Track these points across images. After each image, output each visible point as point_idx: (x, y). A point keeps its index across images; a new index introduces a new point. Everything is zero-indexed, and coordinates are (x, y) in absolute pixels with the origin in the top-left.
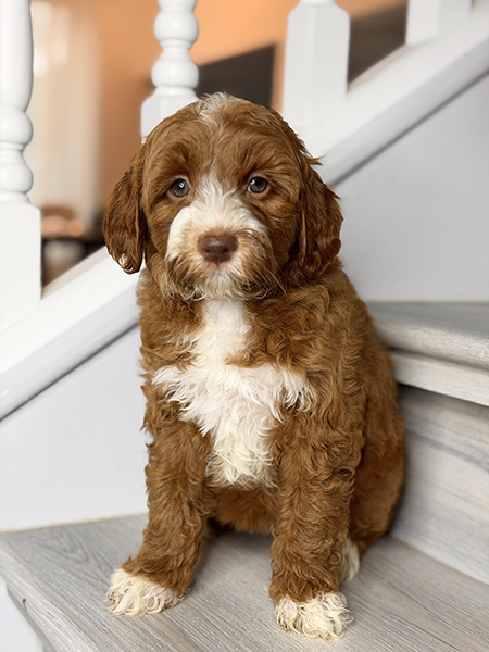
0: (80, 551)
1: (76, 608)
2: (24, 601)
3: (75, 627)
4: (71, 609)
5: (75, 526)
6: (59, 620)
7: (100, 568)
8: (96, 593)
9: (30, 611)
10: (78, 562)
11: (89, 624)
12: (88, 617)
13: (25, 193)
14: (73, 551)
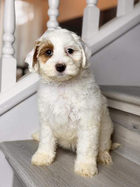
0: (23, 147)
1: (20, 160)
2: (8, 158)
3: (20, 164)
4: (19, 160)
5: (23, 141)
6: (16, 162)
7: (28, 151)
8: (26, 157)
9: (9, 161)
10: (22, 149)
11: (23, 163)
12: (23, 162)
13: (13, 55)
14: (22, 147)
